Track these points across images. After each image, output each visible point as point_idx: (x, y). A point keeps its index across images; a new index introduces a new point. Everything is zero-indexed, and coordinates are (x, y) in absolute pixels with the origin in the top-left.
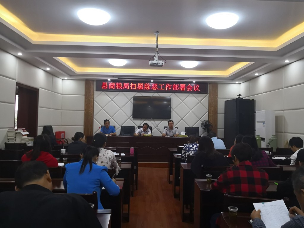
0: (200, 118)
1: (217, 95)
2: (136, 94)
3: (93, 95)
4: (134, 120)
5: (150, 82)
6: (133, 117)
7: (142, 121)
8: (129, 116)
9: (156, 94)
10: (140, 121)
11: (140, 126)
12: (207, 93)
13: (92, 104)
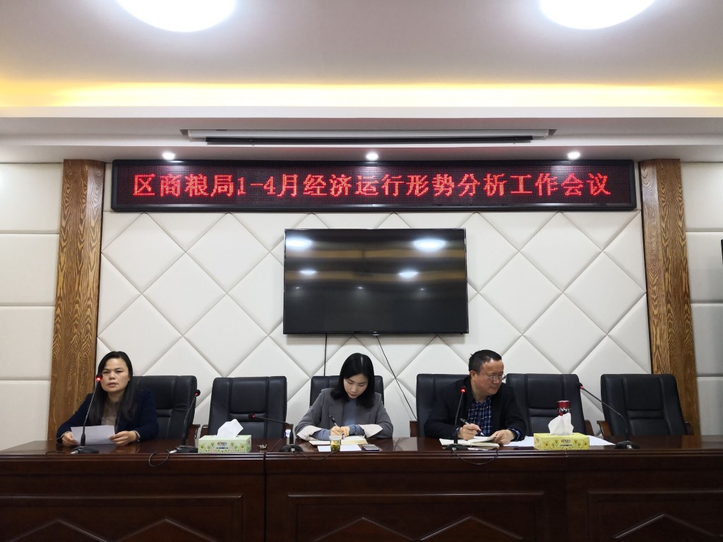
0: (609, 325)
1: (681, 217)
2: (298, 224)
3: (98, 230)
4: (289, 343)
5: (363, 163)
6: (287, 331)
7: (331, 348)
8: (269, 325)
9: (394, 216)
10: (322, 347)
11: (320, 373)
12: (631, 208)
13: (92, 275)
